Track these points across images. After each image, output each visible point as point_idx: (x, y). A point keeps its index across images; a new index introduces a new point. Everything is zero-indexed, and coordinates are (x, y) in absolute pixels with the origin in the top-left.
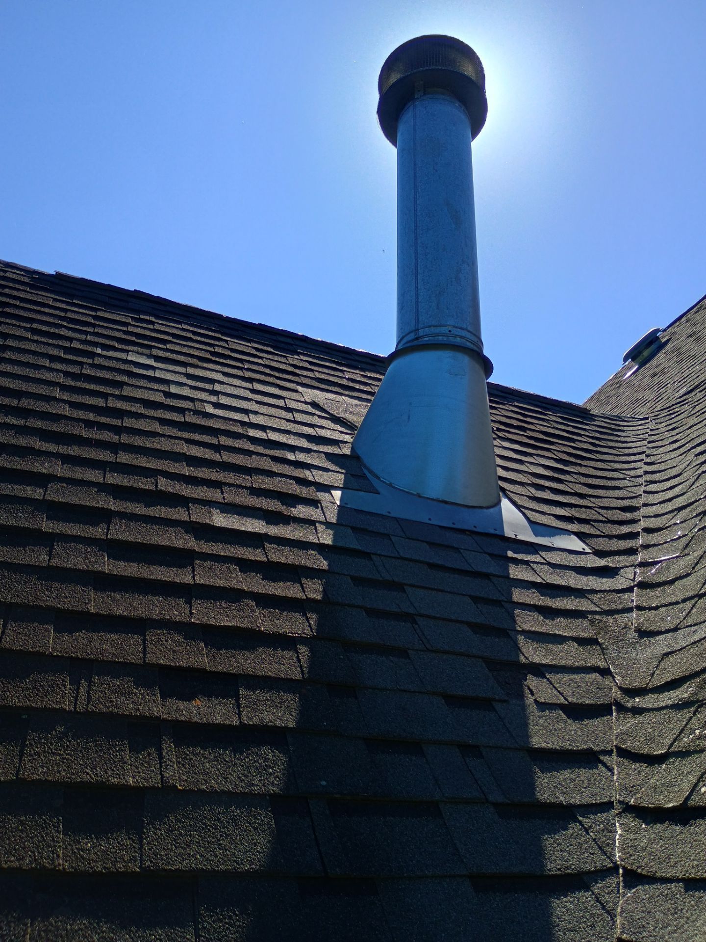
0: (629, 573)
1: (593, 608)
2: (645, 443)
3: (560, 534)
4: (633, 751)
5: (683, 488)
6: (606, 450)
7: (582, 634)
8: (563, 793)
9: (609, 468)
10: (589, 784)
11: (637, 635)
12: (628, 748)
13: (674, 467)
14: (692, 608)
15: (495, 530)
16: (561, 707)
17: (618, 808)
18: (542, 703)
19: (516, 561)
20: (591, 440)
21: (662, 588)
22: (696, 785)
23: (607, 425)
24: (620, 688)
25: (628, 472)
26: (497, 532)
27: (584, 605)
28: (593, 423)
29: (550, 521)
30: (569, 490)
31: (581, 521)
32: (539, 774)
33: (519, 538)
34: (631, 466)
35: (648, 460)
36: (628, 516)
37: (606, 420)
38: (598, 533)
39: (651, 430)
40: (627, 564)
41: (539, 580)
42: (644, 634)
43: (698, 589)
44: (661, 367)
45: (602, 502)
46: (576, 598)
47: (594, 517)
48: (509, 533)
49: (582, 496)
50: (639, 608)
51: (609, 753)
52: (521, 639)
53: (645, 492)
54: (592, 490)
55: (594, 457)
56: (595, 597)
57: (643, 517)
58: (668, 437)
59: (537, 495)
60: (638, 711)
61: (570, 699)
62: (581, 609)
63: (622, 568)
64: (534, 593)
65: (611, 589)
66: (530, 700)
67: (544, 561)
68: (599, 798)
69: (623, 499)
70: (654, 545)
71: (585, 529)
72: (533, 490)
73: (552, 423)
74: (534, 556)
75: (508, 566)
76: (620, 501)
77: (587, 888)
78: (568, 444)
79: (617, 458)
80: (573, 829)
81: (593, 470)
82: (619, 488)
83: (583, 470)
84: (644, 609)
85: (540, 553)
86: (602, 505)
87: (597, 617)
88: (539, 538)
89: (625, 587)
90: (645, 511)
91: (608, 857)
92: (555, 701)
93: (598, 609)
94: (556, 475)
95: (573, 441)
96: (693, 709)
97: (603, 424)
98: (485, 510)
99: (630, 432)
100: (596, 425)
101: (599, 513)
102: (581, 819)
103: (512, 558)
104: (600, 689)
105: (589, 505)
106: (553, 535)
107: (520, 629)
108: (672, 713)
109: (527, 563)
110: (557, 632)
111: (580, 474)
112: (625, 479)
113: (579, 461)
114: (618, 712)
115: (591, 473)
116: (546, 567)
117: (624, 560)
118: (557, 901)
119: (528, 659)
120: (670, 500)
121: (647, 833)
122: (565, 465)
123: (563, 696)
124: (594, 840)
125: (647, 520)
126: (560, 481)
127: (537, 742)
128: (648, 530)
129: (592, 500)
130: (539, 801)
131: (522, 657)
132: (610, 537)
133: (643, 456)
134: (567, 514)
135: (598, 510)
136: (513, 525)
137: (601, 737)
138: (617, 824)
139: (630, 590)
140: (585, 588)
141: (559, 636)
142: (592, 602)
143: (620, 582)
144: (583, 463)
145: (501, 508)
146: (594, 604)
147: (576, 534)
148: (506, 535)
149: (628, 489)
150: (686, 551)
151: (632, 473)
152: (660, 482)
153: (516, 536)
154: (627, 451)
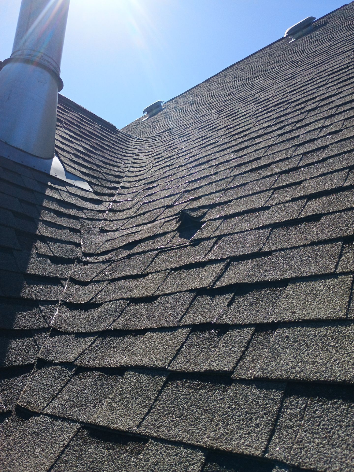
0: (107, 204)
1: (84, 216)
2: (137, 150)
3: (80, 180)
4: (77, 279)
5: (144, 172)
6: (118, 148)
7: (74, 227)
8: (36, 295)
9: (116, 157)
10: (51, 292)
11: (99, 231)
12: (75, 278)
13: (145, 162)
14: (127, 222)
15: (45, 170)
16: (50, 257)
17: (60, 303)
18: (40, 254)
19: (52, 188)
20: (112, 142)
21: (118, 213)
22: (97, 294)
23: (122, 137)
24: (83, 253)
25: (124, 161)
26: (46, 172)
27: (79, 214)
28: (116, 134)
29: (77, 173)
30: (93, 162)
31: (93, 177)
32: (26, 285)
33: (57, 177)
34: (127, 158)
35: (135, 157)
36: (117, 180)
37: (123, 135)
38: (100, 184)
39: (142, 145)
40: (108, 200)
41: (61, 198)
42: (103, 231)
43: (132, 215)
44: (158, 119)
45: (107, 171)
46: (77, 210)
47: (100, 177)
48: (52, 173)
49: (98, 166)
50: (105, 220)
51: (66, 280)
52: (40, 223)
53: (128, 171)
54: (104, 165)
55: (111, 150)
56: (87, 212)
57: (123, 181)
58: (148, 149)
59: (74, 160)
60: (86, 263)
61: (55, 254)
62: (78, 215)
63: (105, 201)
64: (56, 204)
65: (96, 209)
66: (34, 252)
67: (67, 191)
68: (53, 298)
69: (117, 172)
70: (123, 194)
71: (93, 181)
72: (73, 157)
73: (95, 129)
74: (63, 187)
75: (47, 189)
76: (116, 172)
77: (32, 336)
78: (100, 140)
79: (122, 153)
80: (35, 310)
81: (108, 156)
82: (118, 167)
83: (103, 154)
84: (107, 220)
85: (66, 187)
86: (106, 172)
87: (84, 221)
88: (68, 179)
89: (103, 210)
90: (125, 179)
91: (47, 324)
92: (48, 254)
93: (86, 217)
94: (88, 153)
95: (103, 140)
96: (109, 263)
97: (121, 136)
98: (43, 160)
99: (132, 144)
100: (117, 136)
101: (103, 175)
102: (40, 306)
103: (50, 185)
104: (73, 252)
105: (100, 171)
106: (76, 180)
107: (41, 219)
108: (100, 264)
109: (57, 189)
110: (61, 224)
111: (101, 155)
112: (122, 163)
113: (102, 150)
114: (77, 263)
115: (106, 156)
116: (67, 194)
117: (107, 198)
118: (14, 341)
119: (40, 233)
120: (137, 176)
121: (69, 314)
122: (95, 150)
123: (52, 253)
124: (44, 316)
125: (124, 183)
126: (89, 156)
127: (30, 271)
128: (123, 187)
129: (102, 169)
130: (21, 297)
131: (38, 232)
132: (105, 187)
133: (134, 155)
134: (87, 172)
135: (103, 174)
136: (56, 170)
137: (65, 273)
138: (57, 310)
139: (104, 211)
140: (83, 206)
141: (62, 225)
142: (84, 214)
143: (102, 207)
144: (104, 151)
145: (52, 160)
146: (85, 215)
147: (88, 182)
148: (50, 174)
149: (121, 168)
150: (134, 199)
151: (126, 161)
152: (136, 168)
153: (56, 175)
154: (128, 151)
